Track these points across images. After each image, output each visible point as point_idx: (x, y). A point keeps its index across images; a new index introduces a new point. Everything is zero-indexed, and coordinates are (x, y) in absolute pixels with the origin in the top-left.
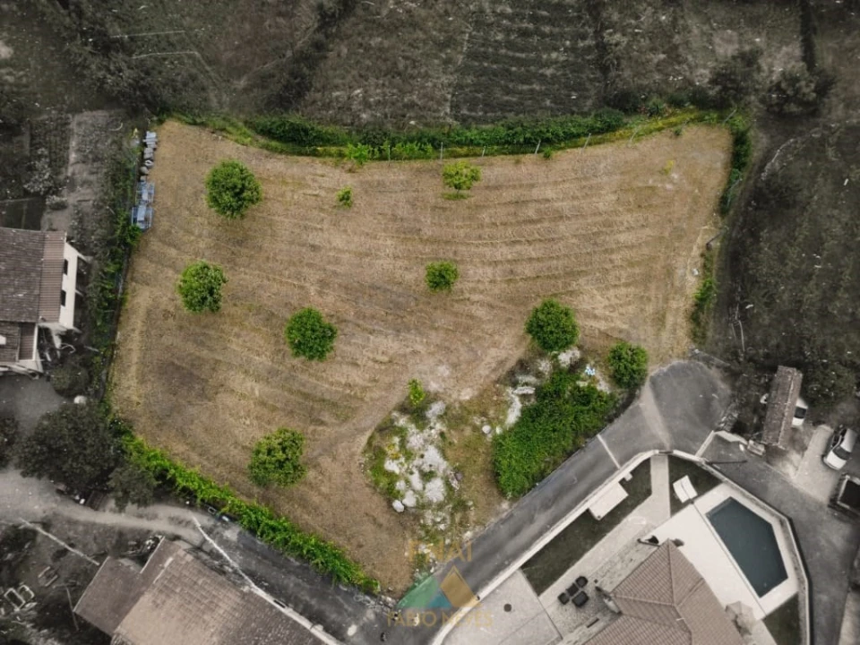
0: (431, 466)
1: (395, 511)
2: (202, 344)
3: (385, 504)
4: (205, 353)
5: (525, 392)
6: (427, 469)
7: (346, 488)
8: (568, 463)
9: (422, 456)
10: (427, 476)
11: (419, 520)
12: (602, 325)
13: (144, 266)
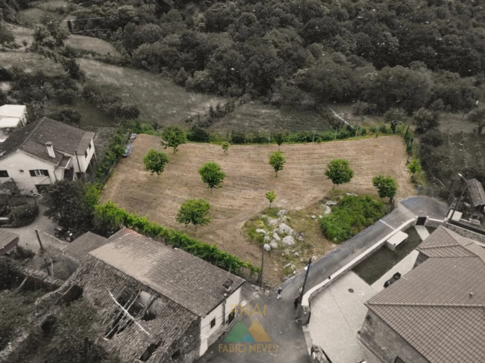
0: (284, 230)
1: (265, 250)
2: (150, 192)
3: (258, 249)
4: (150, 194)
5: (332, 203)
6: (282, 232)
7: (233, 242)
8: (366, 230)
9: (278, 227)
10: (282, 236)
11: (281, 255)
12: (366, 187)
13: (122, 167)
